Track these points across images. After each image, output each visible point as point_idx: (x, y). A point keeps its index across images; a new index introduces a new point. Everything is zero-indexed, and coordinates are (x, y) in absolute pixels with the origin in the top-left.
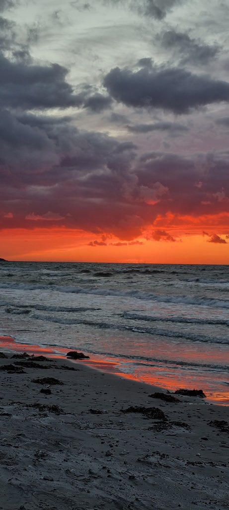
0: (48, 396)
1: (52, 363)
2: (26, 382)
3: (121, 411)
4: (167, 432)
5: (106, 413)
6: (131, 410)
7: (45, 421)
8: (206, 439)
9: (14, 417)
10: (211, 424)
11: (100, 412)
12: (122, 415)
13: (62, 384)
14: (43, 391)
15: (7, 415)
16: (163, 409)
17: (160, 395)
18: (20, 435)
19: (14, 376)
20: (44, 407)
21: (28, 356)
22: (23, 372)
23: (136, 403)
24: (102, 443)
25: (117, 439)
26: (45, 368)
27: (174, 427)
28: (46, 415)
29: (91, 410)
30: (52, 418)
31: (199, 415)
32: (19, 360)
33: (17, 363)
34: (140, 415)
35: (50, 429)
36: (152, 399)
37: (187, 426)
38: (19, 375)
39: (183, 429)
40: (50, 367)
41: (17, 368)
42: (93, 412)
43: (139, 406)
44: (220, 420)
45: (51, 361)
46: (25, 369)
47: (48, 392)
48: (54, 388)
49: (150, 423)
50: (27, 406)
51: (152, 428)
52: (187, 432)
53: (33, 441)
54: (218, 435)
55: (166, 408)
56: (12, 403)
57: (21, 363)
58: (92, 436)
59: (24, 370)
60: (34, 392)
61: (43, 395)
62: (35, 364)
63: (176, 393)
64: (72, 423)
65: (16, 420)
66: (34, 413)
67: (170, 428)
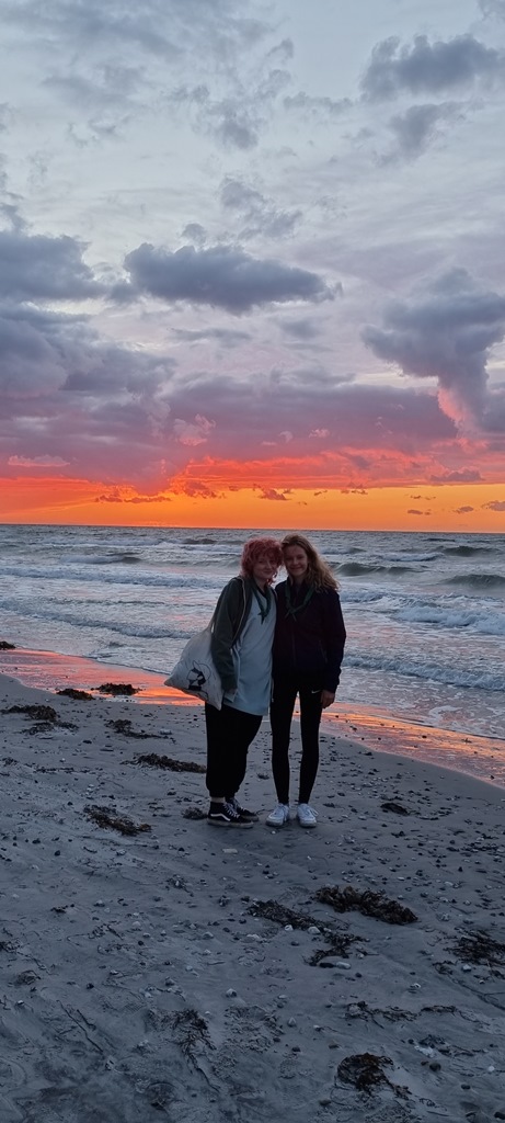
4: (42, 735)
6: (15, 710)
10: (110, 724)
16: (59, 709)
23: (29, 701)
27: (56, 728)
31: (104, 714)
36: (57, 696)
43: (32, 705)
49: (28, 725)
51: (25, 731)
52: (69, 734)
54: (108, 737)
55: (64, 707)
67: (51, 729)
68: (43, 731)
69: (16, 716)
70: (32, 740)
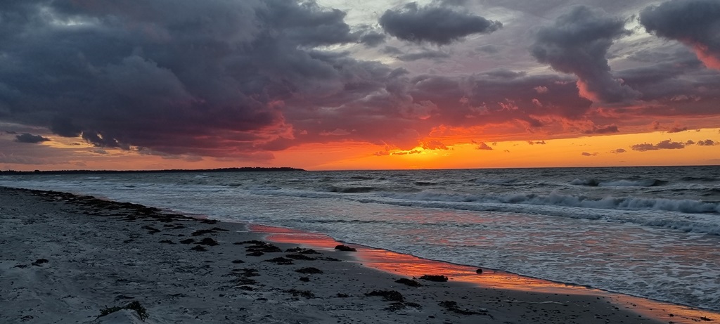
0: (305, 283)
1: (319, 255)
2: (290, 272)
3: (365, 294)
4: (399, 312)
5: (352, 296)
6: (374, 293)
7: (294, 305)
8: (432, 317)
9: (270, 301)
10: (441, 304)
11: (346, 296)
12: (365, 298)
13: (322, 273)
14: (302, 279)
15: (264, 299)
16: (402, 293)
17: (404, 281)
18: (268, 316)
19: (282, 267)
20: (298, 292)
21: (300, 249)
22: (291, 264)
23: (381, 287)
24: (338, 322)
25: (353, 319)
26: (312, 259)
27: (407, 307)
28: (297, 299)
29: (339, 294)
30: (303, 302)
31: (434, 297)
32: (291, 253)
33: (288, 256)
34: (380, 298)
35: (296, 311)
36: (397, 284)
37: (418, 306)
38: (287, 266)
39: (414, 309)
40: (316, 259)
41: (287, 260)
42: (340, 296)
43: (383, 290)
44: (450, 301)
45: (319, 253)
46: (294, 261)
47: (306, 280)
48: (312, 277)
49: (387, 304)
50: (283, 292)
51: (387, 309)
52: (418, 311)
53: (277, 321)
54: (445, 313)
55: (405, 292)
56: (271, 290)
57: (292, 256)
58: (332, 316)
59: (292, 262)
60: (295, 280)
61: (301, 282)
62: (304, 256)
63: (422, 278)
64: (318, 306)
65: (271, 304)
66: (287, 298)
67: (404, 308)
68: (399, 309)
69: (375, 297)
70: (393, 315)
